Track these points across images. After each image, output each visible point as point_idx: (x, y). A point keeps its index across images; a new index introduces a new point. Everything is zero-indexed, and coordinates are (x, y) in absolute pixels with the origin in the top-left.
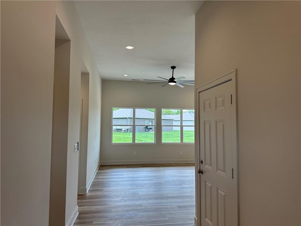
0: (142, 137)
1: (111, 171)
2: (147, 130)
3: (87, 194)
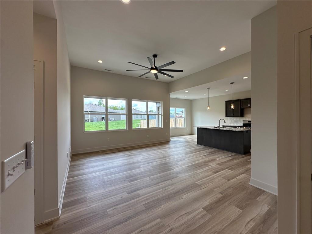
0: (101, 125)
1: (87, 161)
2: (103, 120)
3: (60, 217)
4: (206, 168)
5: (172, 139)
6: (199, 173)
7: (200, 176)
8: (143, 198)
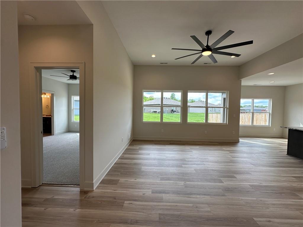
4: (289, 201)
5: (241, 140)
6: (268, 204)
7: (268, 210)
8: (163, 206)
